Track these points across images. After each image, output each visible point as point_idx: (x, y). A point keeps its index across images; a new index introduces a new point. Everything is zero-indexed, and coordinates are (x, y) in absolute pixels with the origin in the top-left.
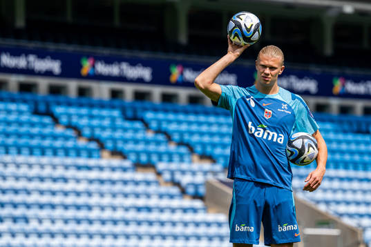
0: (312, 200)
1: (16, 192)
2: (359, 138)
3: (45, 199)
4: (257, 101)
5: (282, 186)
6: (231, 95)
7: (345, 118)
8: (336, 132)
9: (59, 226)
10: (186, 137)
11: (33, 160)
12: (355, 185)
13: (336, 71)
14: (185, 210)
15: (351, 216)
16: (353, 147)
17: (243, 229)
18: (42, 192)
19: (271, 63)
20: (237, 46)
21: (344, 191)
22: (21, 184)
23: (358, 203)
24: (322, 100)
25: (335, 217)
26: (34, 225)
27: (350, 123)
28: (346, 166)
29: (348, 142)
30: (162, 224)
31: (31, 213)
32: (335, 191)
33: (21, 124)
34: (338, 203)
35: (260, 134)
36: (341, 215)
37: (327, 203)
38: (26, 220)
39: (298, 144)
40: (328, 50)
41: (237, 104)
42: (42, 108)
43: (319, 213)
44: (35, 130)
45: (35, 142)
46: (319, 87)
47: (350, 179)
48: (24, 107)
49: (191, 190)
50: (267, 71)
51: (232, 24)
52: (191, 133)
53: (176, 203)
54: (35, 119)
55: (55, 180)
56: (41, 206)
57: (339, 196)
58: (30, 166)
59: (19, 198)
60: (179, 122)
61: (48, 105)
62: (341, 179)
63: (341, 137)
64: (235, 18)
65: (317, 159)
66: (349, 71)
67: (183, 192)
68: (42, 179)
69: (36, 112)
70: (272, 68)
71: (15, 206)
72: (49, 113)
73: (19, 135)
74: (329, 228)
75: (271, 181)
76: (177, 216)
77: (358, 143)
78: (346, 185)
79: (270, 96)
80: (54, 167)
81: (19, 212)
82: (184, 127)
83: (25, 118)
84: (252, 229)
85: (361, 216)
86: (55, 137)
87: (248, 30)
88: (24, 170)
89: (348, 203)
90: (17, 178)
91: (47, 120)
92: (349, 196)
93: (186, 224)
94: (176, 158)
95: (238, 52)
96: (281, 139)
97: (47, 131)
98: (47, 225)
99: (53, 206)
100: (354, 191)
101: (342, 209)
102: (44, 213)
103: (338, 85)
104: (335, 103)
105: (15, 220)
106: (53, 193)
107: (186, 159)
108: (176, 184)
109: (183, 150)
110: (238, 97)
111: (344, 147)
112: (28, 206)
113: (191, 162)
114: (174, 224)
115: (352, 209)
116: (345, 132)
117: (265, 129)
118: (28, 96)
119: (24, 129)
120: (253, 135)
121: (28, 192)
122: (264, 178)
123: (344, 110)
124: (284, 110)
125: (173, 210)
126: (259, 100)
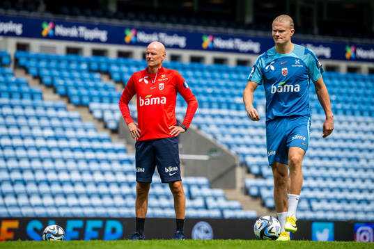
1: (354, 140)
22: (358, 136)
31: (362, 155)
38: (358, 160)
59: (355, 145)
71: (351, 150)
81: (354, 154)
105: (350, 159)
121: (363, 141)
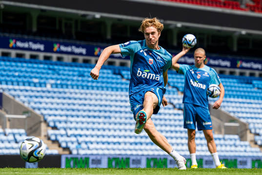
0: (228, 111)
1: (106, 106)
2: (248, 85)
3: (118, 109)
4: (195, 71)
5: (204, 106)
6: (184, 69)
7: (241, 77)
8: (238, 83)
9: (123, 120)
10: (176, 84)
11: (113, 93)
12: (246, 105)
13: (238, 58)
14: (175, 115)
15: (244, 118)
16: (245, 89)
17: (189, 122)
18: (116, 106)
19: (200, 56)
20: (186, 48)
21: (241, 107)
22: (108, 103)
23: (247, 113)
24: (232, 70)
25: (237, 118)
26: (113, 120)
27: (244, 79)
28: (242, 97)
29: (243, 87)
30: (166, 120)
31: (112, 115)
32: (237, 107)
33: (108, 78)
34: (238, 112)
35: (195, 84)
36: (240, 118)
37: (234, 112)
38: (110, 118)
39: (211, 89)
40: (235, 49)
41: (186, 73)
42: (117, 72)
43: (231, 117)
44: (114, 81)
45: (114, 86)
46: (231, 64)
47: (244, 103)
48: (109, 71)
49: (178, 106)
50: (198, 59)
51: (184, 39)
52: (178, 83)
53: (171, 111)
54: (114, 76)
55: (122, 101)
56: (116, 112)
57: (239, 110)
58: (112, 95)
59: (107, 109)
60: (173, 78)
61: (119, 70)
62: (240, 103)
63: (240, 85)
64: (185, 37)
65: (220, 95)
66: (244, 58)
67: (174, 107)
68: (116, 101)
69: (115, 73)
70: (200, 58)
71: (105, 112)
72: (120, 74)
73: (108, 83)
74: (235, 122)
75: (199, 104)
76: (172, 117)
77: (247, 88)
78: (242, 105)
79: (200, 69)
80: (122, 96)
81: (107, 114)
82: (175, 80)
83: (110, 76)
84: (192, 123)
85: (248, 118)
86: (122, 84)
87: (190, 41)
88: (109, 97)
89: (243, 113)
90: (107, 100)
91: (119, 77)
92: (243, 110)
93: (175, 120)
94: (172, 93)
95: (187, 50)
96: (204, 87)
97: (119, 81)
98: (118, 120)
99: (121, 112)
100: (245, 108)
101: (240, 115)
102: (117, 115)
103: (239, 64)
104: (238, 71)
105: (105, 117)
106: (121, 107)
107: (176, 93)
108: (172, 104)
109: (175, 90)
110: (187, 69)
111: (241, 89)
112: (111, 112)
113: (178, 94)
114: (170, 120)
115: (245, 115)
116: (242, 83)
117: (197, 83)
118: (111, 67)
119: (109, 80)
120: (192, 85)
121: (111, 106)
122: (197, 103)
123: (242, 74)
124: (206, 75)
125: (170, 115)
126: (196, 71)
